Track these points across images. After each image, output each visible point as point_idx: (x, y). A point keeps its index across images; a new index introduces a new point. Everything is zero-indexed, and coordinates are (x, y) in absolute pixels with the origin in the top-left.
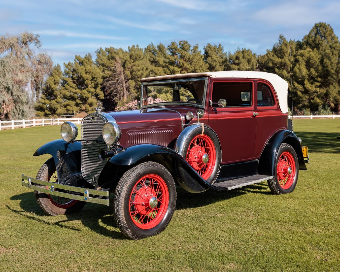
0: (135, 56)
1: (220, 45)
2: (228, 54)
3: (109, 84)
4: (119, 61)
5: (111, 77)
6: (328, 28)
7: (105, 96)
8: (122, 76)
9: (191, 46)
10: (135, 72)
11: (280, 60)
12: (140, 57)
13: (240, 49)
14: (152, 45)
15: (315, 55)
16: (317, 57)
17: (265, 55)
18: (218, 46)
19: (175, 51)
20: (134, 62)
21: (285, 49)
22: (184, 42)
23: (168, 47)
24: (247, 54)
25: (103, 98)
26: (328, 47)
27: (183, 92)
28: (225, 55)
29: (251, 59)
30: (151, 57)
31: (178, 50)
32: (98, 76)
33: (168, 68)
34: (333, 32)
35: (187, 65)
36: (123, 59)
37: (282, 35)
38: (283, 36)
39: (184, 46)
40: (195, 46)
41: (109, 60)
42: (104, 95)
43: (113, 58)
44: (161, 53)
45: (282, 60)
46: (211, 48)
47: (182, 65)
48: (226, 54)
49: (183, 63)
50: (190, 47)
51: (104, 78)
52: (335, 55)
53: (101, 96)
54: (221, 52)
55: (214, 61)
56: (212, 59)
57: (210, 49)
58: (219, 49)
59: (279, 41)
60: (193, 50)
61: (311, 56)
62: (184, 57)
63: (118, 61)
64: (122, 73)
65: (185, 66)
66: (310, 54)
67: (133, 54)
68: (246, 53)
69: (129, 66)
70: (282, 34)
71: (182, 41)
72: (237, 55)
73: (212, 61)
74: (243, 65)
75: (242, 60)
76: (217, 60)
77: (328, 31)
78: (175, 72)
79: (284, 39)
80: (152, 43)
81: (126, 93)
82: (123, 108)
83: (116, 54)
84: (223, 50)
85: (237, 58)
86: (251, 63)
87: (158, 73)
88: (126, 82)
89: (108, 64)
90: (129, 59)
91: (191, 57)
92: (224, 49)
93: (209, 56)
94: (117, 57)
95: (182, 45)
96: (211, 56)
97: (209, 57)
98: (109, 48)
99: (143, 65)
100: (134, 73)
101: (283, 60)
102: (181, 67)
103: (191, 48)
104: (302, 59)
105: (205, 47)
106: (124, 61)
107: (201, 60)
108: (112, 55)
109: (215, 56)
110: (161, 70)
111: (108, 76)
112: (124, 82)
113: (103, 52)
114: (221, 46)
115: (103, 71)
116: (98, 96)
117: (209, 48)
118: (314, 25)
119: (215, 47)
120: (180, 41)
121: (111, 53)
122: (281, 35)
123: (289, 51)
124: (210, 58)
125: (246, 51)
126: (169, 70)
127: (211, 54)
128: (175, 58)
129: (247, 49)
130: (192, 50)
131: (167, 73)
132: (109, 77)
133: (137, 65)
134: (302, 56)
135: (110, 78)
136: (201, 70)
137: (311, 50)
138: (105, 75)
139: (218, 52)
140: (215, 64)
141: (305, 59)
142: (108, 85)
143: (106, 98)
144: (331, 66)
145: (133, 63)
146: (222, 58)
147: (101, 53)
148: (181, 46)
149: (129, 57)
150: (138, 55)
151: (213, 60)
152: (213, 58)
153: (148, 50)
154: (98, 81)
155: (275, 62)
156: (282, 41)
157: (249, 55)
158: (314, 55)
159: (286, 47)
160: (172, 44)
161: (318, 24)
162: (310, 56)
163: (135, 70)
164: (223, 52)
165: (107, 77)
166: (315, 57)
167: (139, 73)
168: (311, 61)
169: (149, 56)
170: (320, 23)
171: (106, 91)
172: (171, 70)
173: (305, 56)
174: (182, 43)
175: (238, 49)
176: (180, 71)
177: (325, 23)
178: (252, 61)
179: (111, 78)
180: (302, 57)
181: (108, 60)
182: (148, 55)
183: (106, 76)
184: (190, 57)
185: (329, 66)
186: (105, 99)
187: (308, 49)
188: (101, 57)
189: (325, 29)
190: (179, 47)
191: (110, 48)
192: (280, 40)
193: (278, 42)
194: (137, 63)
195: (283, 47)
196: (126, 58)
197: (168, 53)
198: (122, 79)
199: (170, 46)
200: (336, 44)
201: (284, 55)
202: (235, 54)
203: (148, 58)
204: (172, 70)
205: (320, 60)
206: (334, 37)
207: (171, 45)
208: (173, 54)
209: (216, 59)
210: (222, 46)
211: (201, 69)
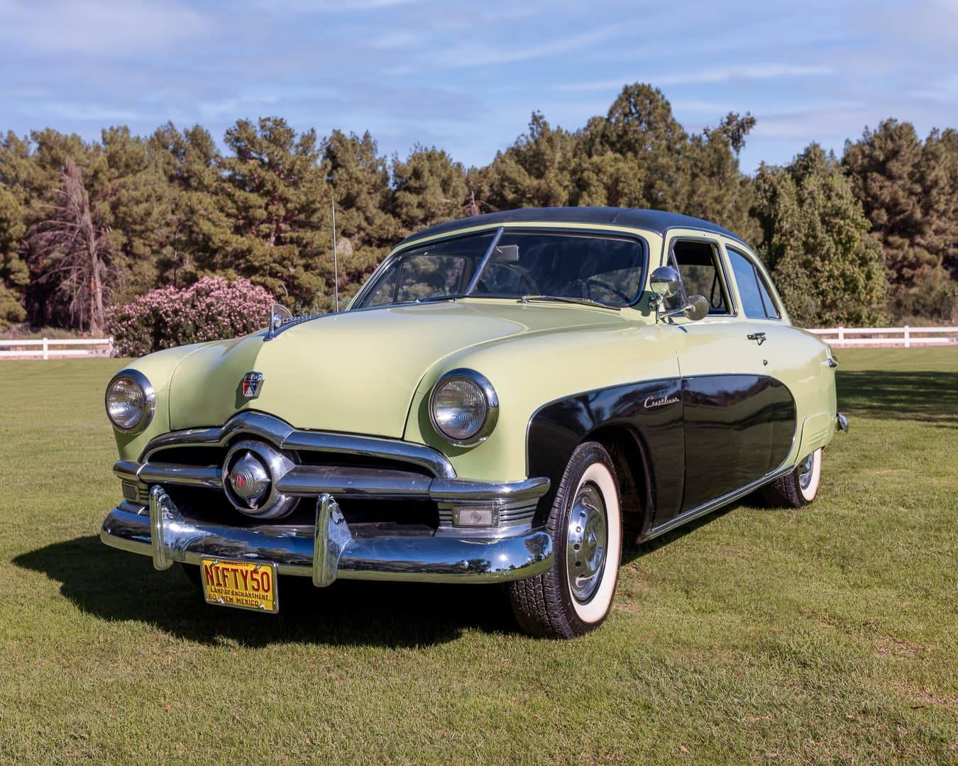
0: (124, 159)
1: (367, 136)
2: (389, 163)
3: (46, 241)
4: (76, 171)
5: (50, 218)
6: (658, 101)
7: (33, 275)
8: (87, 217)
9: (295, 132)
10: (126, 206)
11: (535, 182)
12: (139, 161)
13: (421, 150)
14: (170, 127)
15: (632, 169)
16: (635, 175)
17: (487, 168)
18: (361, 137)
19: (249, 146)
20: (120, 176)
21: (548, 151)
22: (276, 121)
23: (228, 133)
24: (439, 165)
25: (28, 281)
26: (663, 150)
27: (274, 265)
28: (381, 165)
29: (450, 178)
30: (168, 163)
31: (257, 146)
32: (11, 214)
33: (230, 196)
34: (669, 110)
35: (286, 189)
36: (88, 166)
37: (540, 114)
38: (541, 117)
39: (276, 132)
40: (306, 133)
41: (44, 168)
42: (28, 274)
43: (56, 163)
44: (200, 154)
45: (539, 181)
46: (345, 143)
47: (271, 188)
48: (383, 160)
49: (273, 184)
50: (292, 136)
51: (28, 221)
52: (684, 170)
53: (20, 275)
54: (370, 155)
55: (353, 180)
56: (348, 174)
57: (343, 146)
58: (364, 148)
59: (531, 128)
60: (301, 145)
61: (620, 173)
62: (278, 164)
63: (74, 172)
64: (87, 209)
65: (279, 192)
66: (616, 167)
67: (117, 152)
68: (436, 160)
69: (107, 187)
70: (539, 112)
71: (269, 119)
72: (416, 165)
73: (347, 180)
74: (433, 194)
75: (428, 179)
76: (361, 177)
77: (657, 107)
78: (251, 207)
79: (545, 124)
80: (171, 124)
81: (99, 267)
82: (131, 308)
83: (64, 151)
84: (376, 150)
85: (417, 174)
86: (452, 189)
87: (199, 210)
88: (98, 235)
89: (42, 181)
90: (105, 167)
91: (297, 167)
92: (378, 148)
93: (340, 166)
94: (70, 161)
95: (270, 129)
96: (345, 166)
97: (339, 169)
98: (42, 133)
99: (150, 187)
100: (123, 209)
101: (543, 181)
102: (268, 193)
103: (297, 140)
104: (598, 180)
105: (327, 140)
106: (90, 172)
107: (323, 175)
108: (54, 152)
109: (356, 166)
110: (209, 200)
111: (42, 215)
112: (93, 235)
113: (16, 144)
114: (370, 137)
115: (27, 202)
116: (12, 277)
117: (340, 142)
118: (621, 91)
119: (353, 140)
120: (263, 118)
121: (50, 149)
122: (537, 114)
123: (558, 157)
124: (343, 170)
125: (436, 155)
126: (235, 202)
127: (344, 161)
128: (249, 167)
129: (439, 151)
130: (297, 146)
131: (226, 209)
132: (46, 220)
133: (132, 186)
134: (597, 171)
135: (48, 221)
136: (324, 203)
137: (618, 155)
138: (32, 212)
139: (364, 156)
140: (356, 189)
141: (605, 181)
142: (42, 243)
143: (35, 282)
144: (674, 200)
145: (118, 178)
146: (374, 172)
147: (13, 147)
148: (264, 133)
149: (106, 160)
150: (134, 156)
151: (351, 178)
152: (351, 170)
153: (159, 141)
154: (11, 231)
155: (522, 188)
156: (539, 129)
157: (445, 167)
158: (627, 170)
159: (552, 147)
160: (240, 126)
161: (631, 87)
162: (617, 174)
163: (124, 200)
164: (377, 157)
165: (38, 220)
166: (631, 175)
167: (139, 210)
168: (621, 185)
169: (162, 159)
170: (637, 86)
171: (36, 262)
172: (240, 203)
173: (605, 173)
174: (268, 123)
175: (416, 147)
176: (264, 206)
177: (649, 85)
178: (454, 184)
179: (52, 222)
180: (597, 174)
181: (39, 169)
182: (161, 157)
183: (35, 214)
184: (293, 166)
185: (670, 200)
186: (32, 286)
187: (610, 154)
188: (11, 160)
189: (651, 103)
190: (259, 135)
191: (45, 132)
192: (534, 127)
193: (528, 132)
194: (129, 179)
195: (544, 146)
196: (97, 164)
197: (227, 152)
198: (88, 226)
199: (234, 132)
200: (683, 142)
201: (546, 167)
202: (409, 161)
203: (160, 165)
204: (242, 202)
205: (642, 184)
206: (671, 124)
207: (237, 127)
208: (243, 155)
209: (359, 174)
210: (372, 140)
211: (325, 200)
